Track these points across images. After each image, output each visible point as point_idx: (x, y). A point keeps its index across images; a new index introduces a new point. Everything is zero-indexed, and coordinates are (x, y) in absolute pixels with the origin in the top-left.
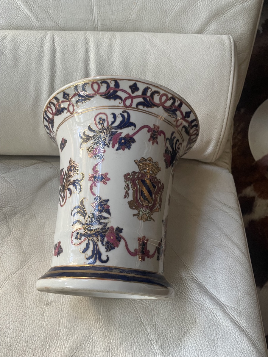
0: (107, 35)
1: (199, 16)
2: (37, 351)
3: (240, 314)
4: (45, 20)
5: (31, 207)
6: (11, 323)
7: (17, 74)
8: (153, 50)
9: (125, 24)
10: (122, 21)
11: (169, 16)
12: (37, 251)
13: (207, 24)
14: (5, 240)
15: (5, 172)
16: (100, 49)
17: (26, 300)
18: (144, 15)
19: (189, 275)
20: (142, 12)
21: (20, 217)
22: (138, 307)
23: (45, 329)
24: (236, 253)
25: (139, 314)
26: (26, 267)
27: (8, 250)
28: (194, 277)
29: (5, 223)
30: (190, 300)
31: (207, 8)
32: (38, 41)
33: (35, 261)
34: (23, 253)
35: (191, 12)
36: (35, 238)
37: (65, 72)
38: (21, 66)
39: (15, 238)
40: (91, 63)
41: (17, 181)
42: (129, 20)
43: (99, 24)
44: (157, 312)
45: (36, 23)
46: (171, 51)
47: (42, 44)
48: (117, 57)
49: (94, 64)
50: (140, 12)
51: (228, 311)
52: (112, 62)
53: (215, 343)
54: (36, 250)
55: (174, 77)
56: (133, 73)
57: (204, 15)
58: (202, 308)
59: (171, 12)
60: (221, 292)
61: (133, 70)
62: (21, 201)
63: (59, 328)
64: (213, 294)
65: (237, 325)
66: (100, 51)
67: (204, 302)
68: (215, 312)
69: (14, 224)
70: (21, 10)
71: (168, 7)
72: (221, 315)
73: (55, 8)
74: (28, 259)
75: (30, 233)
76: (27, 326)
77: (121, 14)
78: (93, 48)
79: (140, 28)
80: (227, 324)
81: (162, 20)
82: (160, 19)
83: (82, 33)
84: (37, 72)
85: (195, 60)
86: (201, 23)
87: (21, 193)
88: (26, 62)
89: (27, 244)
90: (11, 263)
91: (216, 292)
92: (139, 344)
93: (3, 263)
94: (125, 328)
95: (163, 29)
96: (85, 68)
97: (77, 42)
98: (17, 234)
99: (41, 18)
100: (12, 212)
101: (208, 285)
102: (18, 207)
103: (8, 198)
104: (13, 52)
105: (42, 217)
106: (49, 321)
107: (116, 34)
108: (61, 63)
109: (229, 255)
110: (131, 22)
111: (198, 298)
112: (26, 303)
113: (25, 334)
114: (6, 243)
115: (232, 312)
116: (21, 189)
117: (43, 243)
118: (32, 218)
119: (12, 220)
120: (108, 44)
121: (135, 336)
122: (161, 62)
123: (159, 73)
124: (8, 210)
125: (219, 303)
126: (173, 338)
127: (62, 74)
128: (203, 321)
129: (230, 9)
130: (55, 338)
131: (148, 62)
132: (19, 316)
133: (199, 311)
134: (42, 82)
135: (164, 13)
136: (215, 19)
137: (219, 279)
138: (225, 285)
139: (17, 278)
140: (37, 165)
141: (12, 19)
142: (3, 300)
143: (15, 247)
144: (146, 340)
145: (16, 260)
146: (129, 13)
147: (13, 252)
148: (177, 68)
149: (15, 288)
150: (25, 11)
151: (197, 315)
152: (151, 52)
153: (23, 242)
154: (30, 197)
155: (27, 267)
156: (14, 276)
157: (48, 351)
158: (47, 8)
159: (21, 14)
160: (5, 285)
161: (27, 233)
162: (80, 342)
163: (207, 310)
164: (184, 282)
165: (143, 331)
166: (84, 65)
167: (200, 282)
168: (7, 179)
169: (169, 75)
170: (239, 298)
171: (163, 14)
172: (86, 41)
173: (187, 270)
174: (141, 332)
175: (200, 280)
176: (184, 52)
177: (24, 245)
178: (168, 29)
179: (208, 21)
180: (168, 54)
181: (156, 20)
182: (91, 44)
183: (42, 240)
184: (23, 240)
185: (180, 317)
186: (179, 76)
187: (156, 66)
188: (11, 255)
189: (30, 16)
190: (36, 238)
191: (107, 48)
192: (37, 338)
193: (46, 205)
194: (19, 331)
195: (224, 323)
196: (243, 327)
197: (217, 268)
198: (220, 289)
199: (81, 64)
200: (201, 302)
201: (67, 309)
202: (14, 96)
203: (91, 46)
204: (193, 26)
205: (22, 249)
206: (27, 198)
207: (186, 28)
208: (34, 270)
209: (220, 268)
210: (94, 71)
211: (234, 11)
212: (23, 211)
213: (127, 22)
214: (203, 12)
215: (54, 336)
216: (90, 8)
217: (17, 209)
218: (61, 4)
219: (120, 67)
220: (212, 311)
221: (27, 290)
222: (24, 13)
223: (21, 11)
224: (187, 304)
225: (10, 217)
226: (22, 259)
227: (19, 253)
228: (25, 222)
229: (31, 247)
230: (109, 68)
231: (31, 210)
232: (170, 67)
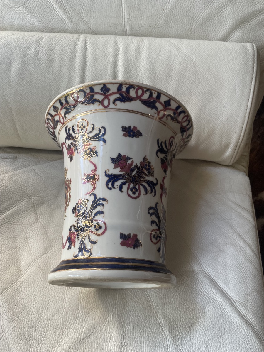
0: (136, 40)
1: (225, 23)
2: (57, 329)
3: (247, 309)
4: (78, 23)
5: (57, 198)
6: (35, 302)
7: (50, 74)
8: (178, 55)
9: (153, 29)
10: (150, 26)
11: (196, 22)
13: (232, 32)
14: (33, 227)
15: (35, 164)
16: (128, 53)
18: (172, 21)
19: (201, 270)
20: (170, 18)
21: (47, 207)
22: (151, 295)
23: (66, 309)
24: (247, 252)
25: (152, 302)
26: (50, 252)
27: (35, 236)
28: (206, 271)
29: (33, 211)
30: (200, 293)
31: (233, 16)
32: (72, 44)
33: (59, 248)
34: (48, 239)
35: (217, 19)
36: (59, 226)
37: (94, 73)
38: (54, 66)
39: (41, 225)
40: (119, 66)
41: (45, 173)
42: (157, 26)
43: (128, 28)
44: (169, 302)
45: (70, 26)
46: (196, 57)
47: (75, 47)
48: (144, 61)
49: (122, 67)
50: (168, 18)
51: (236, 305)
52: (139, 66)
53: (222, 334)
55: (197, 81)
56: (159, 76)
57: (230, 22)
58: (212, 301)
59: (197, 19)
60: (231, 287)
61: (158, 74)
62: (48, 192)
63: (78, 309)
64: (223, 289)
65: (244, 319)
66: (128, 55)
67: (214, 295)
68: (224, 305)
69: (42, 213)
70: (56, 12)
71: (195, 14)
72: (229, 308)
73: (88, 12)
74: (53, 245)
75: (55, 222)
76: (50, 306)
77: (149, 19)
78: (122, 52)
79: (167, 33)
80: (235, 317)
81: (188, 26)
82: (187, 25)
83: (112, 37)
84: (68, 72)
85: (218, 66)
86: (227, 30)
87: (49, 185)
88: (59, 63)
89: (52, 232)
90: (37, 248)
91: (225, 287)
92: (151, 329)
93: (30, 248)
94: (138, 313)
95: (189, 34)
96: (113, 70)
97: (108, 46)
98: (44, 222)
99: (75, 21)
100: (40, 202)
101: (218, 280)
102: (45, 198)
103: (37, 189)
104: (48, 53)
106: (70, 302)
107: (144, 39)
108: (92, 64)
109: (241, 254)
110: (159, 27)
111: (208, 291)
113: (47, 313)
114: (33, 229)
115: (239, 307)
116: (49, 181)
118: (57, 208)
119: (40, 209)
120: (136, 49)
121: (147, 322)
122: (186, 67)
123: (183, 78)
124: (37, 199)
125: (228, 297)
126: (183, 326)
128: (212, 313)
129: (255, 17)
130: (74, 318)
131: (174, 66)
132: (42, 297)
133: (209, 303)
134: (73, 82)
135: (191, 19)
136: (240, 27)
137: (230, 275)
138: (234, 281)
139: (43, 261)
141: (48, 21)
142: (29, 281)
143: (41, 234)
144: (157, 326)
145: (42, 245)
146: (157, 19)
147: (40, 238)
148: (201, 73)
149: (40, 270)
150: (60, 14)
151: (206, 307)
152: (177, 57)
153: (48, 229)
154: (56, 189)
155: (52, 253)
156: (40, 260)
157: (67, 330)
158: (80, 12)
159: (56, 17)
160: (32, 268)
161: (52, 222)
162: (97, 323)
163: (217, 303)
164: (196, 275)
165: (155, 317)
166: (113, 67)
167: (211, 277)
168: (37, 171)
169: (193, 79)
170: (248, 294)
171: (190, 21)
172: (116, 45)
173: (200, 265)
174: (153, 318)
175: (211, 274)
176: (208, 58)
177: (50, 232)
178: (194, 34)
179: (233, 28)
180: (193, 60)
181: (183, 26)
182: (120, 48)
184: (49, 228)
185: (190, 308)
186: (202, 81)
187: (180, 71)
188: (37, 240)
189: (65, 19)
190: (60, 227)
191: (135, 52)
192: (58, 317)
194: (42, 309)
195: (232, 316)
196: (250, 321)
197: (228, 265)
198: (229, 284)
199: (110, 66)
200: (210, 295)
201: (87, 293)
202: (47, 94)
203: (120, 50)
204: (218, 33)
205: (47, 236)
206: (53, 190)
207: (212, 34)
208: (58, 255)
209: (231, 265)
210: (122, 73)
211: (259, 19)
212: (49, 201)
213: (155, 27)
214: (229, 20)
215: (74, 317)
216: (121, 13)
217: (45, 199)
218: (94, 8)
219: (147, 70)
220: (221, 304)
222: (59, 16)
223: (57, 14)
224: (198, 296)
225: (38, 206)
226: (48, 245)
227: (44, 240)
228: (51, 211)
229: (56, 234)
230: (136, 71)
231: (57, 200)
232: (194, 71)
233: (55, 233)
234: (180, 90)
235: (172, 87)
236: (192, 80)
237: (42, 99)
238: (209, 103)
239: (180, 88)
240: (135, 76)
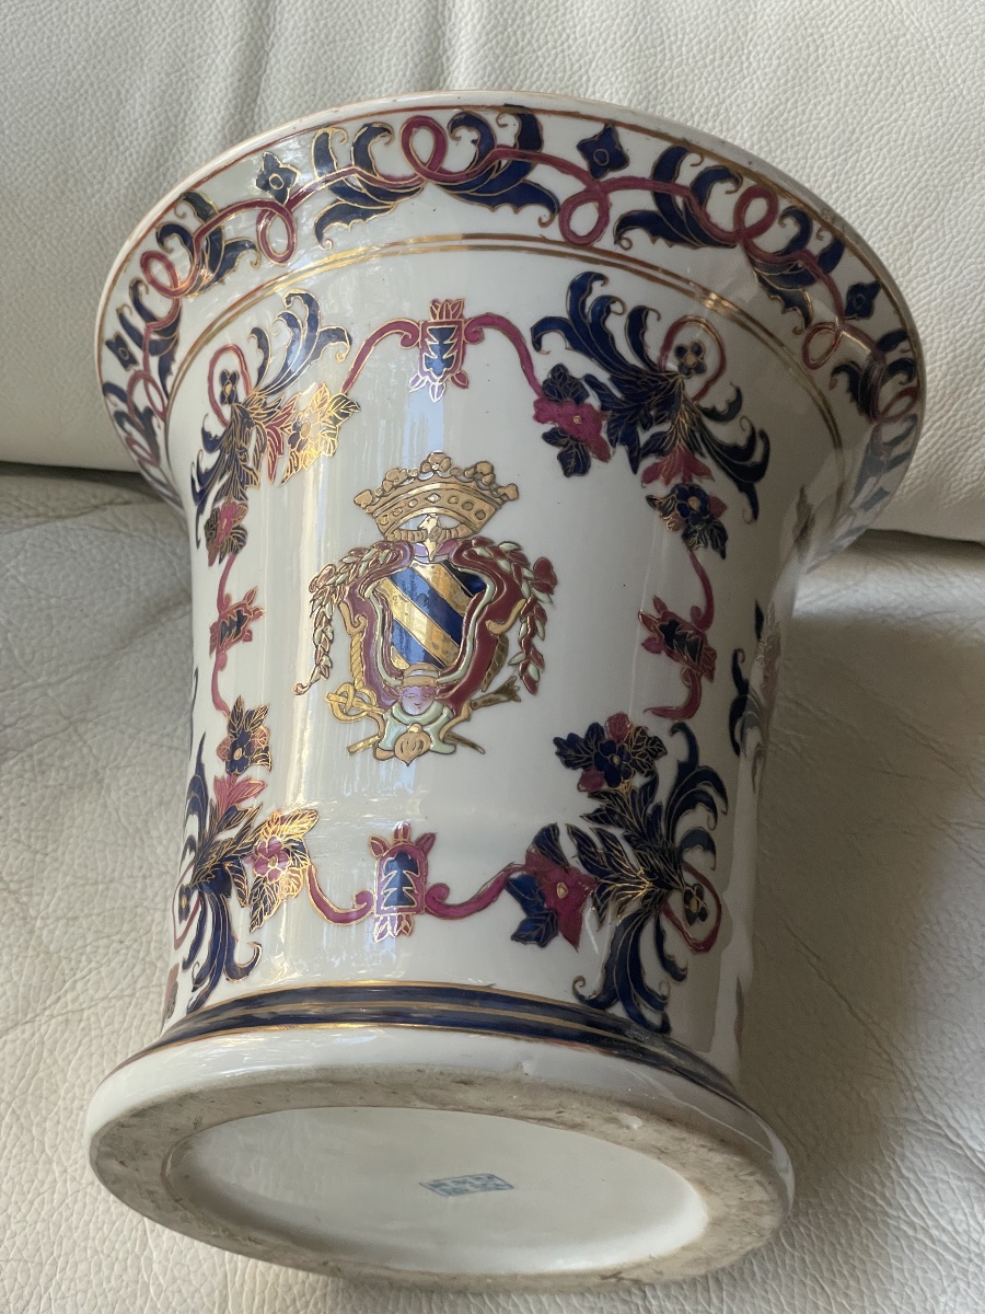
5: (82, 728)
7: (77, 21)
12: (108, 947)
17: (54, 1165)
21: (20, 776)
26: (52, 1017)
28: (940, 1123)
30: (910, 1232)
33: (100, 994)
34: (34, 949)
36: (96, 883)
37: (322, 23)
54: (103, 942)
55: (888, 79)
56: (680, 48)
58: (972, 1268)
61: (676, 34)
62: (29, 696)
74: (65, 982)
75: (73, 860)
76: (63, 1287)
84: (178, 15)
87: (34, 653)
89: (55, 911)
96: (428, 10)
105: (135, 790)
106: (175, 1272)
111: (951, 1222)
112: (55, 1181)
116: (33, 633)
117: (139, 910)
118: (81, 787)
123: (812, 58)
127: (305, 33)
132: (19, 1240)
133: (955, 1279)
134: (200, 67)
140: (118, 510)
148: (908, 36)
151: (942, 1299)
153: (36, 899)
154: (75, 679)
161: (56, 860)
167: (970, 1148)
169: (866, 67)
173: (908, 1094)
177: (42, 914)
183: (133, 897)
184: (35, 890)
185: (851, 1305)
190: (101, 887)
193: (156, 727)
200: (966, 1239)
202: (49, 133)
205: (31, 932)
206: (59, 682)
208: (93, 1033)
210: (474, 27)
212: (36, 747)
217: (9, 731)
219: (613, 13)
221: (58, 1122)
224: (893, 1246)
226: (35, 980)
227: (15, 950)
228: (44, 803)
229: (77, 923)
230: (554, 17)
231: (80, 744)
232: (869, 27)
233: (75, 918)
234: (793, 127)
235: (750, 105)
236: (861, 70)
237: (23, 159)
238: (956, 198)
239: (793, 113)
240: (550, 45)
